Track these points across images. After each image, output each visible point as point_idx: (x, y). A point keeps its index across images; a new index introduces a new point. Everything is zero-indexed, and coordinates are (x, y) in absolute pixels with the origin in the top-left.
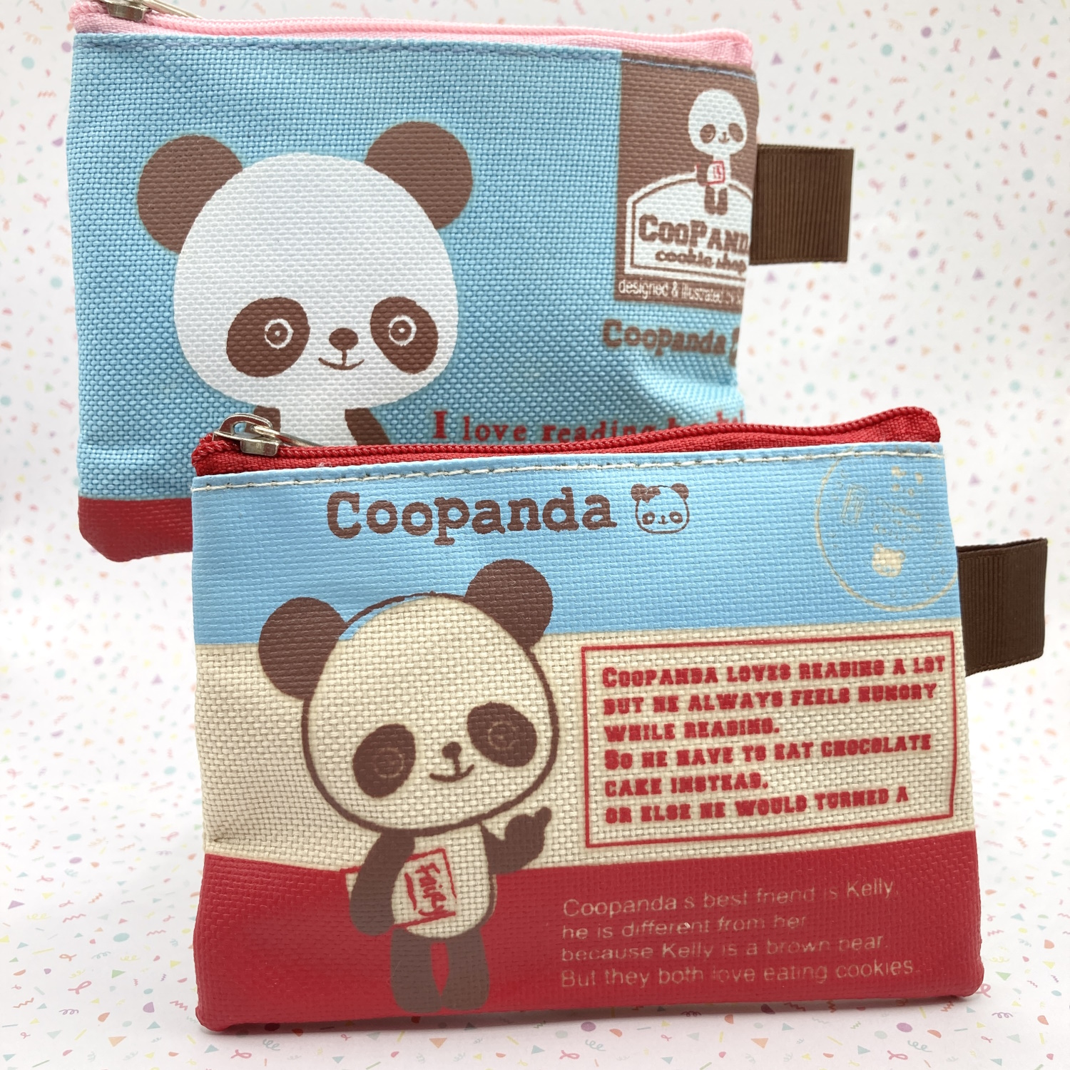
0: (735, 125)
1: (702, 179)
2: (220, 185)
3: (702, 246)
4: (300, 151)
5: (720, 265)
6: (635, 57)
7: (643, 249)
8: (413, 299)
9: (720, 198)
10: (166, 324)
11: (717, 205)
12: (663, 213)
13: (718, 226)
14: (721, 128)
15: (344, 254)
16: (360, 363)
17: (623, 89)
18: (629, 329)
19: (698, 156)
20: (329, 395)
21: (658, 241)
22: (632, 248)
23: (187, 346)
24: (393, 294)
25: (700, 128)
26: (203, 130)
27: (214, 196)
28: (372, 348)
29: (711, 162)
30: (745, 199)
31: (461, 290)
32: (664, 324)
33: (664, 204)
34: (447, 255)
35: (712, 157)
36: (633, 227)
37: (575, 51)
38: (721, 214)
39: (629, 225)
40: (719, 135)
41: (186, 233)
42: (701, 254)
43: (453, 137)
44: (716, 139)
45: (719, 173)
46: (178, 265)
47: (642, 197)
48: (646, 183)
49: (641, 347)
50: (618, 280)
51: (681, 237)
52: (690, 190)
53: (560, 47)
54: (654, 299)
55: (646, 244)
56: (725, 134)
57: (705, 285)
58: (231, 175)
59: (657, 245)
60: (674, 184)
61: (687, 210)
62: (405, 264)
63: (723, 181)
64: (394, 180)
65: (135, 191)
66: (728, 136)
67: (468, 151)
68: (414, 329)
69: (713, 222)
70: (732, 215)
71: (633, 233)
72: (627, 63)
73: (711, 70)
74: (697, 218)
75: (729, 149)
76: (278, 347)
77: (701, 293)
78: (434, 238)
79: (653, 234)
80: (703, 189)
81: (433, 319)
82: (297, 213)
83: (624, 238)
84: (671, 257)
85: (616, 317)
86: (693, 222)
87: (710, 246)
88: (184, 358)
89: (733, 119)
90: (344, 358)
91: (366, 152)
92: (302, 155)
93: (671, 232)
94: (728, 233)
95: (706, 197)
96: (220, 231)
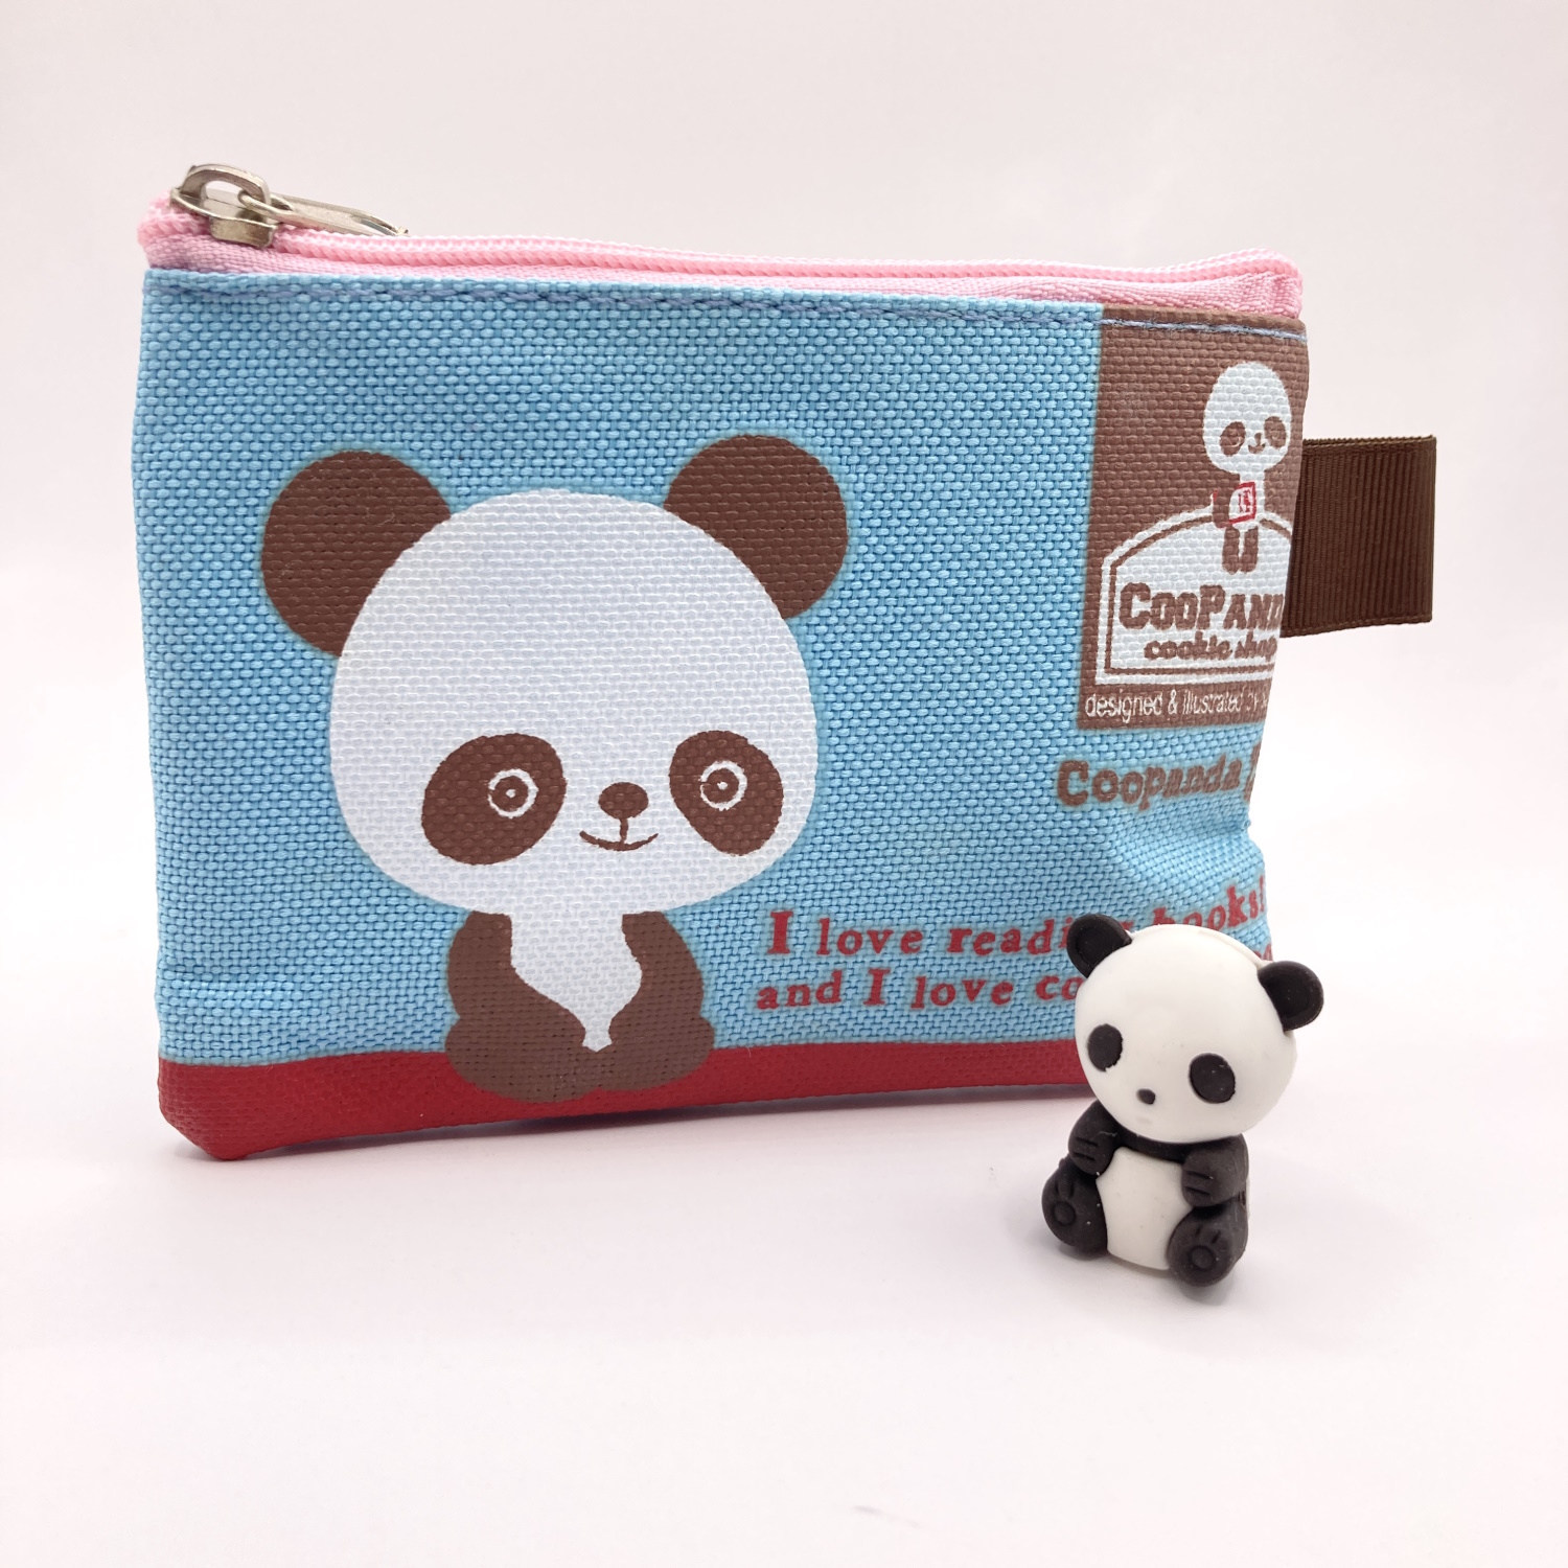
0: (1275, 419)
1: (1221, 518)
2: (409, 543)
3: (1216, 628)
4: (552, 486)
5: (1242, 652)
6: (1124, 315)
7: (1126, 640)
8: (742, 734)
9: (1246, 544)
10: (317, 777)
11: (1238, 556)
12: (1159, 579)
13: (1240, 590)
14: (1254, 427)
15: (626, 661)
16: (650, 839)
17: (1104, 371)
18: (1099, 776)
19: (1216, 478)
20: (597, 890)
21: (1149, 626)
22: (1109, 643)
23: (353, 812)
24: (709, 727)
25: (1222, 430)
26: (379, 444)
27: (399, 560)
28: (671, 814)
29: (1237, 487)
30: (1284, 539)
31: (823, 720)
32: (1155, 760)
33: (1161, 563)
34: (801, 661)
35: (1238, 477)
36: (1111, 606)
37: (1028, 308)
38: (1247, 569)
39: (1104, 602)
40: (1250, 440)
41: (351, 623)
42: (1214, 638)
43: (816, 462)
44: (1245, 447)
45: (1247, 503)
46: (338, 677)
47: (1128, 555)
48: (1135, 531)
49: (1118, 802)
50: (1084, 694)
51: (1185, 616)
52: (1202, 536)
53: (1001, 302)
54: (1140, 722)
55: (1130, 633)
56: (1258, 436)
57: (1218, 688)
58: (429, 525)
59: (1150, 633)
60: (1176, 528)
61: (1196, 570)
62: (730, 677)
63: (1253, 516)
64: (715, 536)
65: (256, 548)
66: (1264, 440)
67: (842, 486)
68: (743, 783)
69: (1235, 584)
70: (1264, 568)
71: (1111, 616)
72: (1110, 326)
73: (1241, 329)
74: (1210, 582)
75: (1263, 461)
76: (511, 815)
77: (1210, 702)
78: (780, 632)
79: (1143, 614)
80: (1222, 532)
81: (776, 765)
82: (547, 592)
83: (1095, 626)
84: (1168, 650)
85: (1079, 757)
86: (1205, 587)
87: (1228, 624)
88: (347, 832)
89: (1272, 410)
90: (624, 830)
91: (666, 488)
92: (555, 494)
93: (1170, 609)
94: (1255, 599)
95: (1226, 545)
96: (410, 619)
